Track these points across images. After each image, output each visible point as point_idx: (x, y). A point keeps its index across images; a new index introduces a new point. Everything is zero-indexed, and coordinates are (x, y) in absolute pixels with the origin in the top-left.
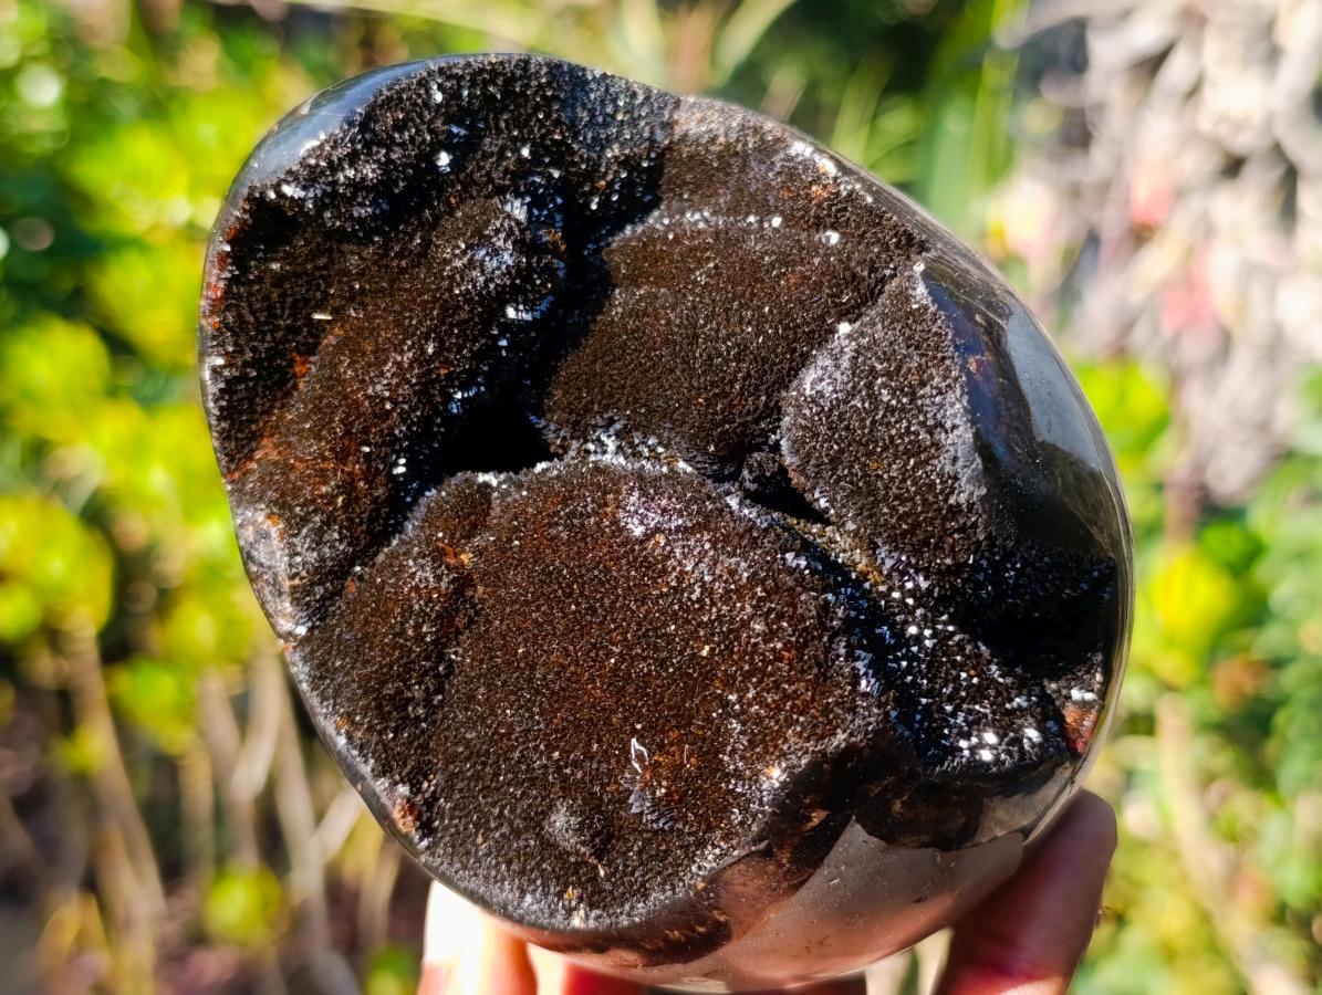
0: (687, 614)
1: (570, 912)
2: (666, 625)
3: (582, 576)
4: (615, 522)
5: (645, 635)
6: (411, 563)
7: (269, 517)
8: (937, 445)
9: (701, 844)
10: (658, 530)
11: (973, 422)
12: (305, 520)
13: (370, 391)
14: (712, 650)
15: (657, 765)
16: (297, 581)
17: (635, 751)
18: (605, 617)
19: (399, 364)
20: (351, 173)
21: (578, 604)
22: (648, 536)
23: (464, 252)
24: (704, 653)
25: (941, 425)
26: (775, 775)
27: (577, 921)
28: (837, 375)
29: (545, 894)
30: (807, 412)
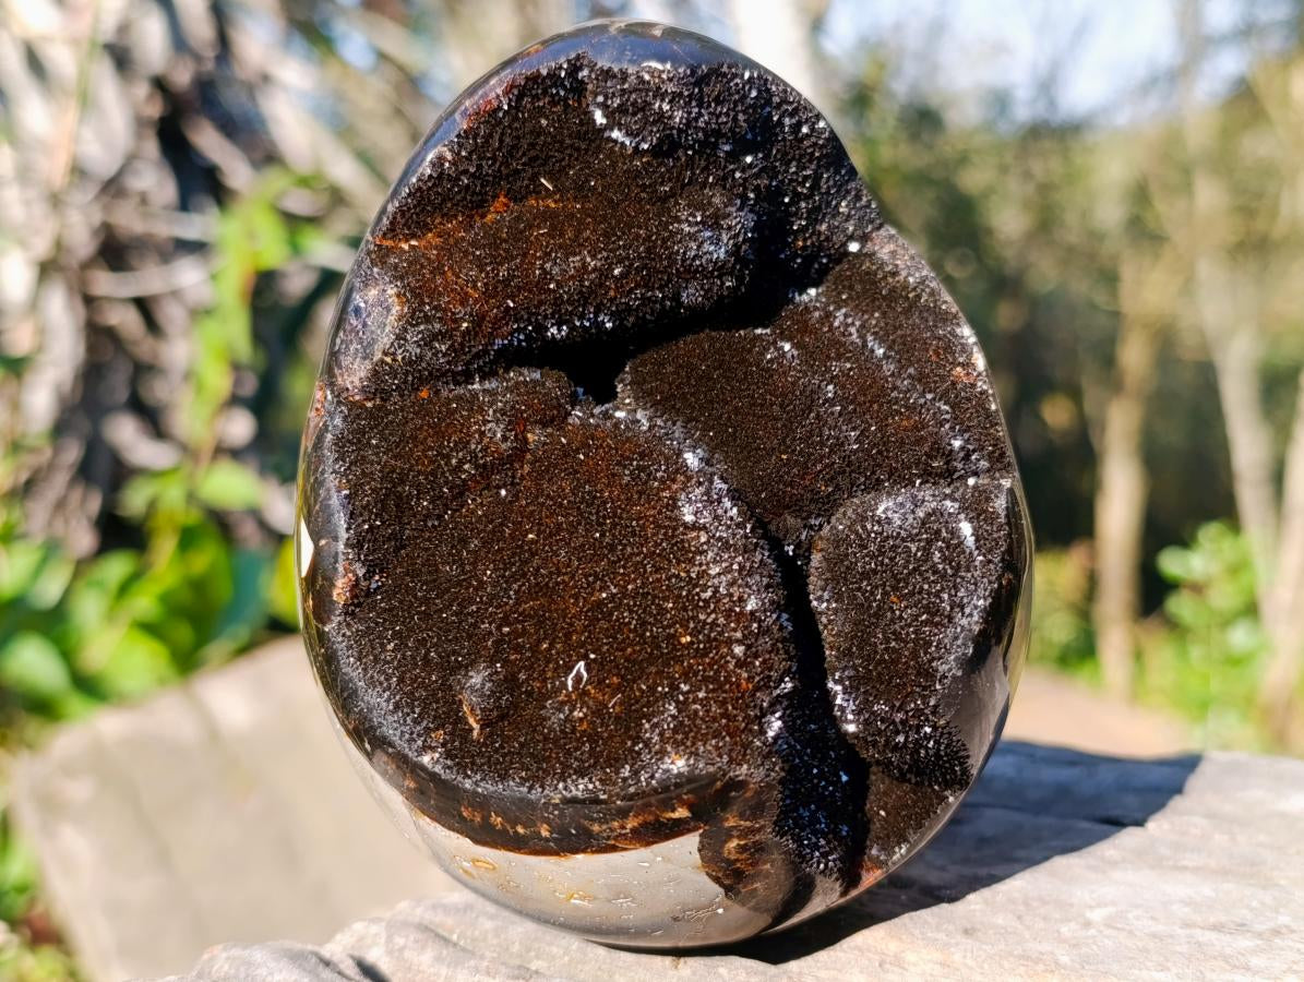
0: (688, 605)
1: (426, 748)
2: (666, 599)
3: (621, 518)
4: (674, 499)
5: (645, 595)
6: (491, 412)
7: (398, 296)
8: (950, 618)
9: (581, 773)
10: (704, 528)
11: (986, 621)
12: (427, 319)
13: (548, 266)
14: (692, 643)
15: (585, 693)
16: (388, 360)
17: (578, 671)
18: (620, 560)
19: (584, 265)
20: (666, 107)
21: (603, 535)
22: (695, 527)
23: (697, 223)
24: (683, 640)
25: (962, 607)
26: (678, 764)
27: (426, 759)
28: (911, 517)
29: (416, 722)
30: (869, 527)
